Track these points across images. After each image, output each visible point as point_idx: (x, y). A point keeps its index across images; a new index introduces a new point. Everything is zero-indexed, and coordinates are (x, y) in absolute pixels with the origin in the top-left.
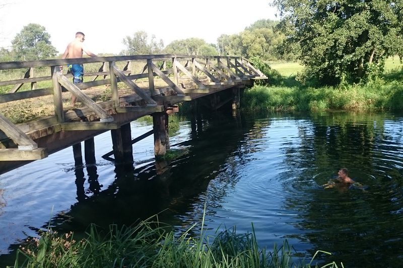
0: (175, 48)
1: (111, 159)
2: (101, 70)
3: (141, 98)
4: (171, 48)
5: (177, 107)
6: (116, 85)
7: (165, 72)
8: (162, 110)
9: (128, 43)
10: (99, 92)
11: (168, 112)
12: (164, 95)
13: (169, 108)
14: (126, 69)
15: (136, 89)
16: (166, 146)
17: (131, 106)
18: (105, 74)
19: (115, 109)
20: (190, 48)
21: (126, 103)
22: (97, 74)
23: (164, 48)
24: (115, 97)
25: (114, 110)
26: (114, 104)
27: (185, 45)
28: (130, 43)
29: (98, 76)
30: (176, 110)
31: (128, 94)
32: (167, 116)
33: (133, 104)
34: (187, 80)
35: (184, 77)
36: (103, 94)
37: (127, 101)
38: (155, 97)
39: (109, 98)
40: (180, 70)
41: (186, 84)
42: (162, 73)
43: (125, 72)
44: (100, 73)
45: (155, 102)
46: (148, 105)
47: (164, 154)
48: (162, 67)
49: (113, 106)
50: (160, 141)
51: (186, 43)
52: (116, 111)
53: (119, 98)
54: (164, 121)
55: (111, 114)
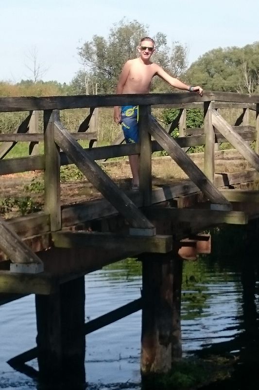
0: (212, 71)
1: (29, 371)
2: (24, 128)
3: (115, 212)
4: (202, 71)
5: (206, 239)
6: (57, 172)
7: (182, 142)
8: (167, 247)
9: (95, 57)
10: (14, 186)
11: (183, 251)
12: (174, 203)
13: (187, 240)
14: (84, 127)
15: (105, 184)
16: (173, 349)
17: (89, 231)
18: (34, 139)
19: (50, 237)
20: (253, 71)
21: (77, 222)
22: (13, 138)
23: (184, 71)
24: (51, 206)
25: (45, 241)
26: (49, 224)
27: (239, 62)
28: (101, 56)
29: (15, 143)
30: (205, 246)
31: (84, 198)
32: (179, 262)
33: (95, 225)
34: (237, 162)
35: (230, 153)
36: (25, 194)
37: (79, 218)
38: (151, 210)
39: (38, 208)
40: (222, 137)
41: (236, 177)
42: (174, 144)
43: (82, 134)
44: (21, 137)
45: (151, 225)
46: (132, 232)
47: (166, 371)
48: (175, 124)
49: (46, 228)
50: (158, 333)
51: (243, 57)
52: (51, 244)
53: (62, 208)
54: (171, 277)
55: (38, 249)
